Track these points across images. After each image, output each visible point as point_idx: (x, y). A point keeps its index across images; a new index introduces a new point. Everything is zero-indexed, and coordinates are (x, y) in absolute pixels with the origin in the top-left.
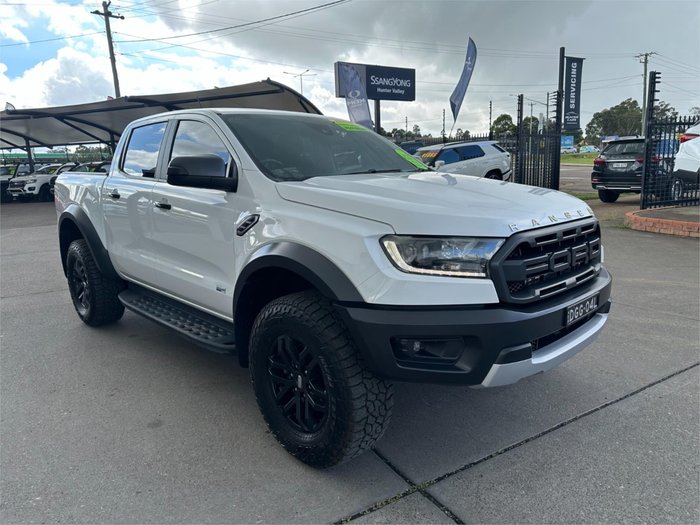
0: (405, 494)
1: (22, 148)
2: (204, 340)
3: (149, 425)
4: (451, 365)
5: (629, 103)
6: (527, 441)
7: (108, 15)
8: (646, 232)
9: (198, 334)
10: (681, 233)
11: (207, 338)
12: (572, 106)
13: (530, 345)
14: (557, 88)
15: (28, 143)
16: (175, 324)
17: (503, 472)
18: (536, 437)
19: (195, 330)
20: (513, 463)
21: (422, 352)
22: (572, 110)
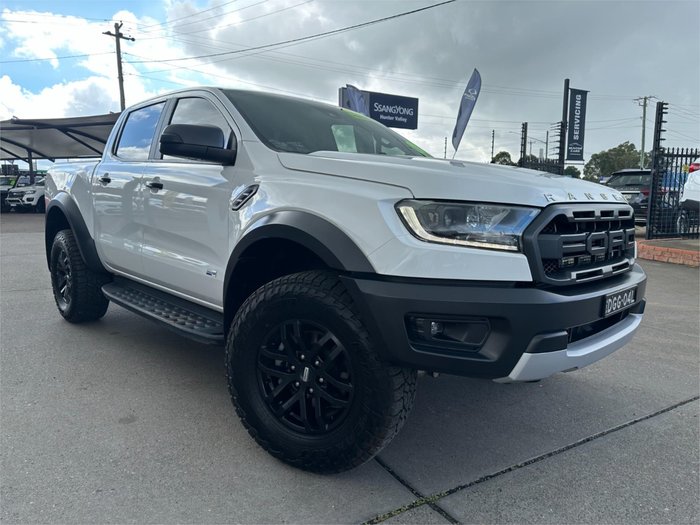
0: (411, 507)
1: (24, 159)
2: (189, 330)
3: (121, 421)
4: (475, 351)
5: (627, 146)
6: (550, 455)
7: (119, 36)
8: (654, 260)
9: (183, 324)
10: (691, 263)
11: (192, 328)
12: (576, 138)
13: (565, 333)
14: (561, 120)
15: (30, 155)
16: (160, 314)
17: (525, 486)
18: (560, 451)
19: (179, 320)
20: (536, 478)
21: (439, 335)
22: (576, 141)
